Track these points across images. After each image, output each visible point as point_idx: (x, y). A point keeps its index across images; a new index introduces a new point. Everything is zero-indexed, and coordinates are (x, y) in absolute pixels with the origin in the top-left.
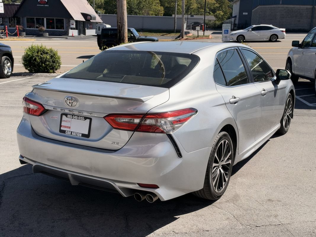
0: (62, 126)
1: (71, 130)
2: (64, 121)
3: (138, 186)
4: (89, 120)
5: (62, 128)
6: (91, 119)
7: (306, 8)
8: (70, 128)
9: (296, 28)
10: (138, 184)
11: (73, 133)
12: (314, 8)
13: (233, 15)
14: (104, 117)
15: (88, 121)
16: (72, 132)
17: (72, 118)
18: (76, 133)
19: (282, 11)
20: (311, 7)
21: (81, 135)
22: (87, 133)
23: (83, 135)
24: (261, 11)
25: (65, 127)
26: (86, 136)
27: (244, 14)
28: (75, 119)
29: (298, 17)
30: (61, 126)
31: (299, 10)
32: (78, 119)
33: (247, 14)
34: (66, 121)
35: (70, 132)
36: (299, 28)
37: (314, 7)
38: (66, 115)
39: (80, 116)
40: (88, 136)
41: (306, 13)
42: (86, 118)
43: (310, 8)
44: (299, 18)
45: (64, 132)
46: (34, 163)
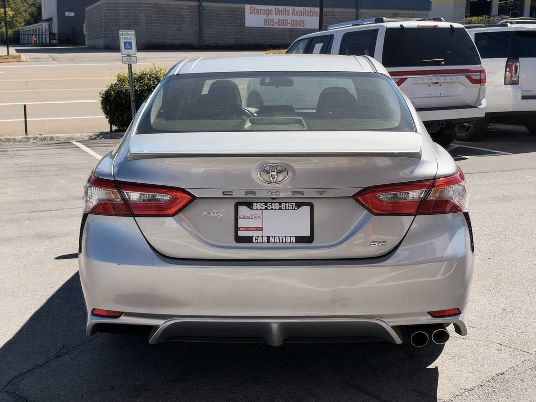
0: (241, 229)
1: (266, 233)
2: (244, 217)
3: (430, 317)
4: (309, 206)
5: (240, 233)
6: (312, 205)
7: (189, 5)
8: (261, 229)
9: (176, 42)
10: (430, 313)
11: (272, 239)
12: (202, 6)
13: (45, 16)
14: (354, 197)
15: (307, 209)
16: (268, 238)
17: (266, 208)
18: (281, 238)
19: (149, 10)
20: (197, 3)
21: (294, 240)
22: (308, 234)
23: (300, 239)
24: (109, 10)
25: (249, 229)
26: (305, 240)
27: (67, 14)
28: (272, 209)
29: (177, 22)
30: (237, 229)
31: (177, 8)
32: (280, 208)
33: (73, 14)
35: (265, 239)
36: (181, 42)
37: (200, 4)
38: (249, 205)
39: (286, 203)
40: (309, 239)
41: (189, 15)
42: (299, 205)
43: (195, 6)
44: (178, 24)
45: (249, 239)
46: (164, 321)
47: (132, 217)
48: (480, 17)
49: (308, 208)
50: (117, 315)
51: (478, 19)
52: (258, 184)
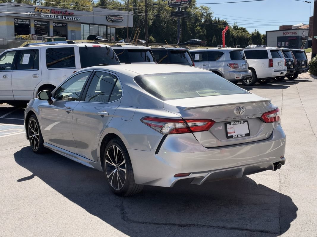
1: (236, 134)
5: (229, 135)
8: (234, 132)
14: (261, 117)
16: (237, 135)
17: (235, 124)
18: (241, 135)
21: (245, 135)
22: (248, 133)
25: (231, 133)
26: (248, 135)
28: (237, 124)
30: (227, 133)
32: (239, 124)
34: (230, 128)
38: (230, 123)
39: (241, 121)
42: (244, 122)
45: (231, 137)
46: (207, 173)
47: (192, 133)
48: (27, 36)
49: (247, 122)
50: (188, 174)
51: (26, 36)
52: (236, 115)
